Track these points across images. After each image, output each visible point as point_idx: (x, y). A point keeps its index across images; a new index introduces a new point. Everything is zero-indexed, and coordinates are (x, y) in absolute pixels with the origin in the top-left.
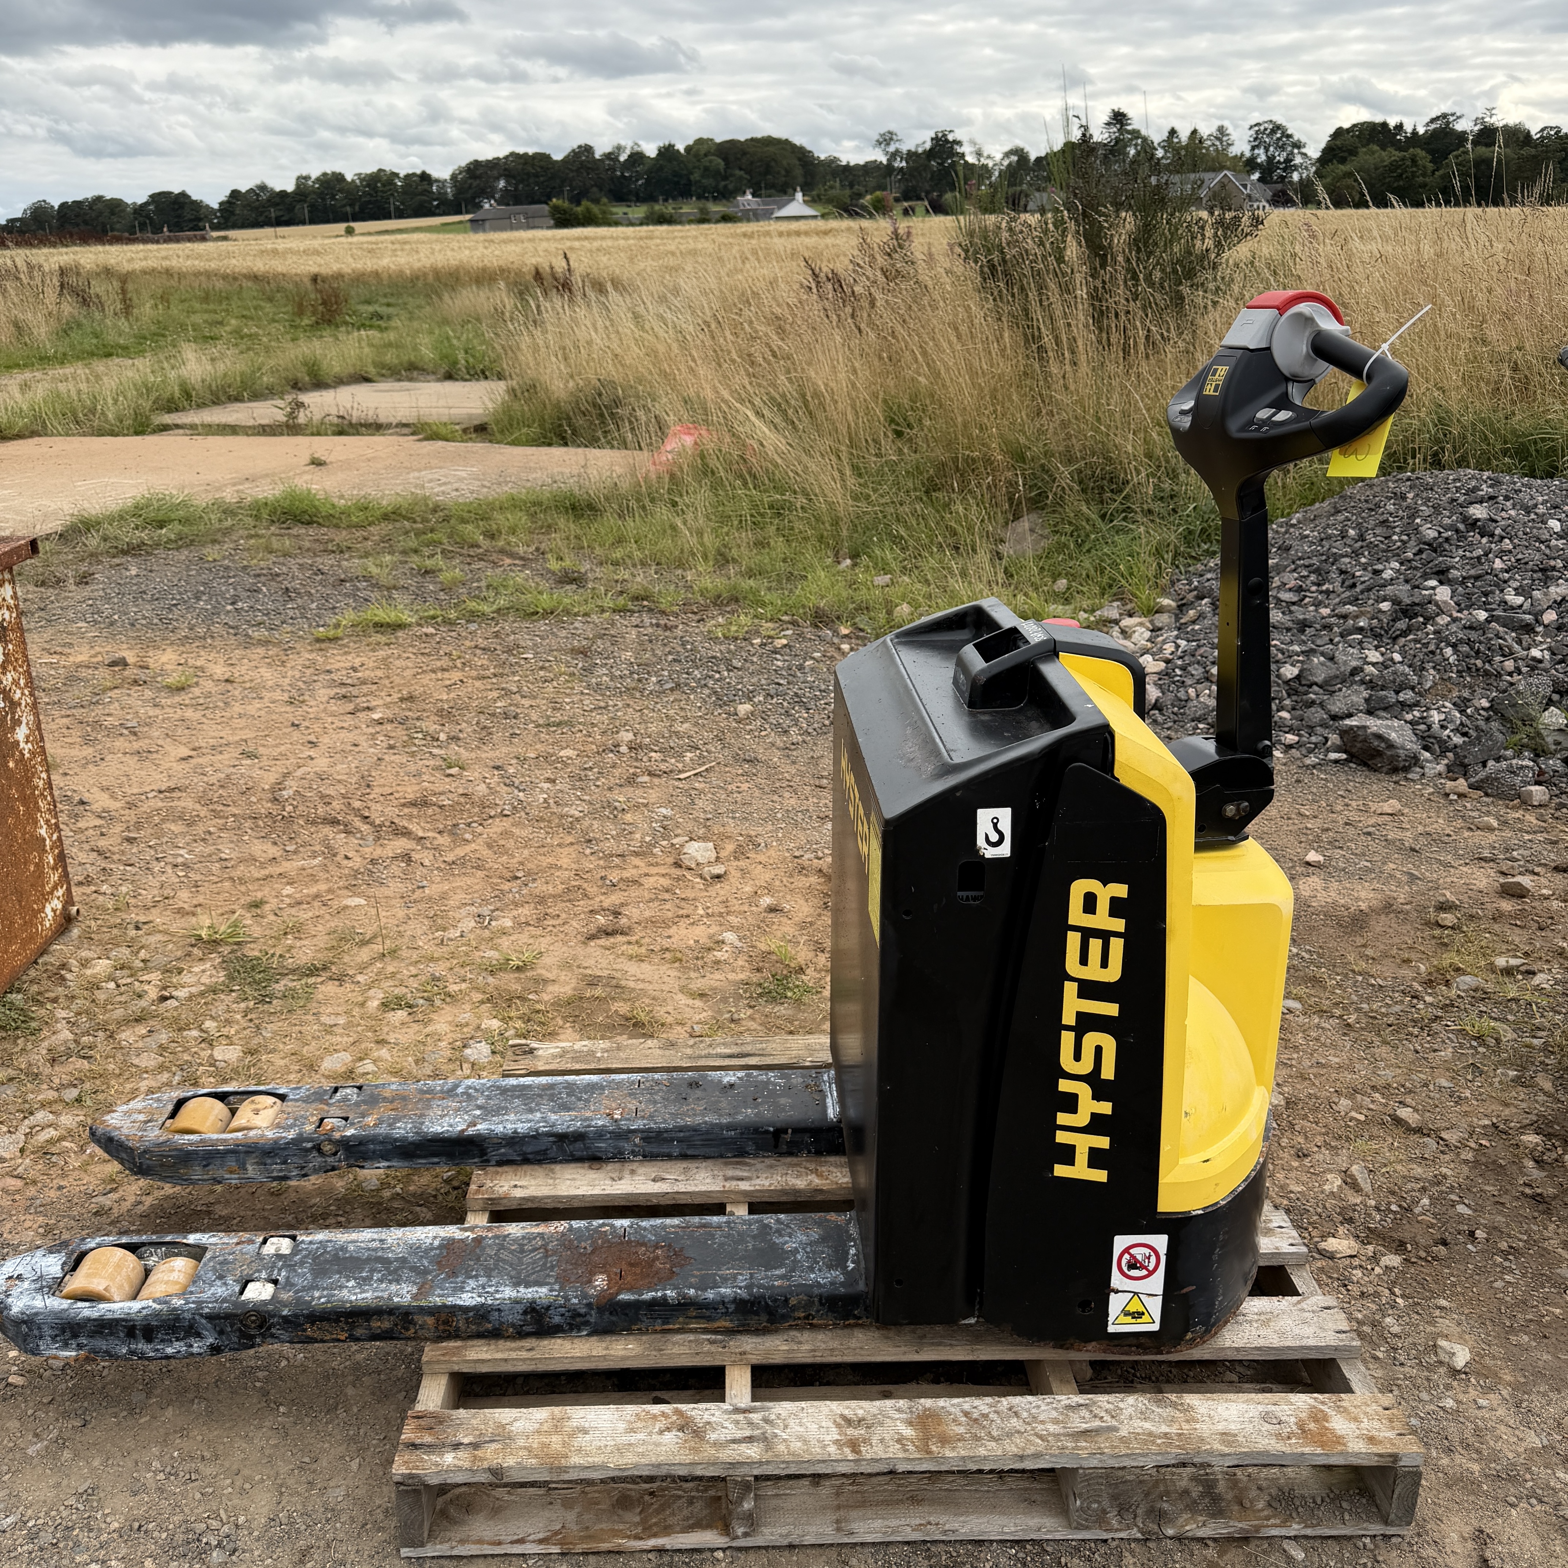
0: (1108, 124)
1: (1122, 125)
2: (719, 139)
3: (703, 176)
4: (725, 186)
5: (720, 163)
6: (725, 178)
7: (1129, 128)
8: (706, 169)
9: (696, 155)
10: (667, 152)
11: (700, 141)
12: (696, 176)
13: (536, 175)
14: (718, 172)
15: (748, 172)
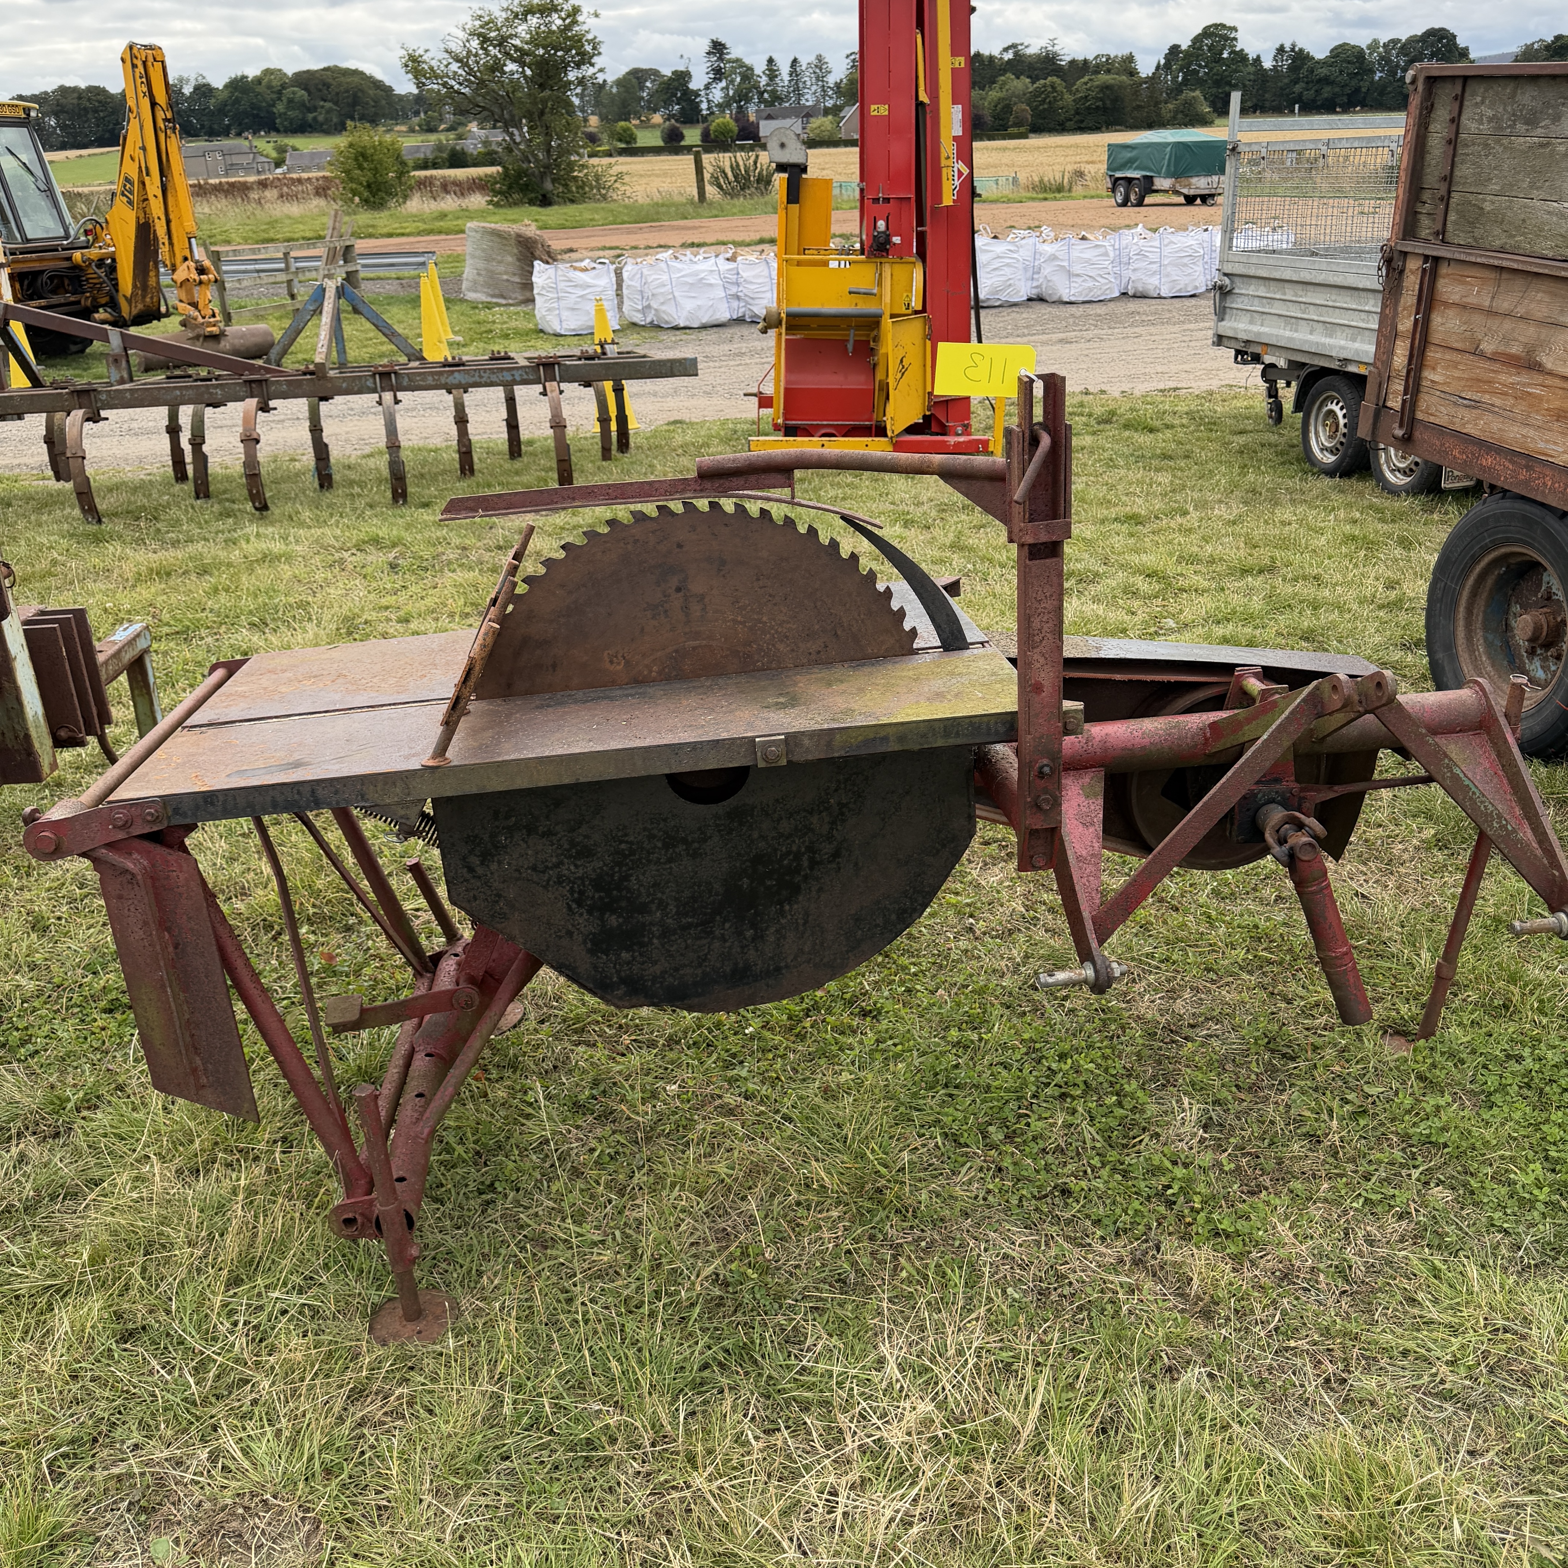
0: (708, 53)
1: (722, 54)
2: (290, 70)
3: (287, 108)
4: (315, 119)
5: (302, 93)
6: (310, 110)
7: (732, 56)
8: (290, 101)
9: (269, 87)
10: (238, 85)
11: (267, 72)
12: (280, 107)
13: (96, 111)
14: (303, 104)
15: (336, 103)
